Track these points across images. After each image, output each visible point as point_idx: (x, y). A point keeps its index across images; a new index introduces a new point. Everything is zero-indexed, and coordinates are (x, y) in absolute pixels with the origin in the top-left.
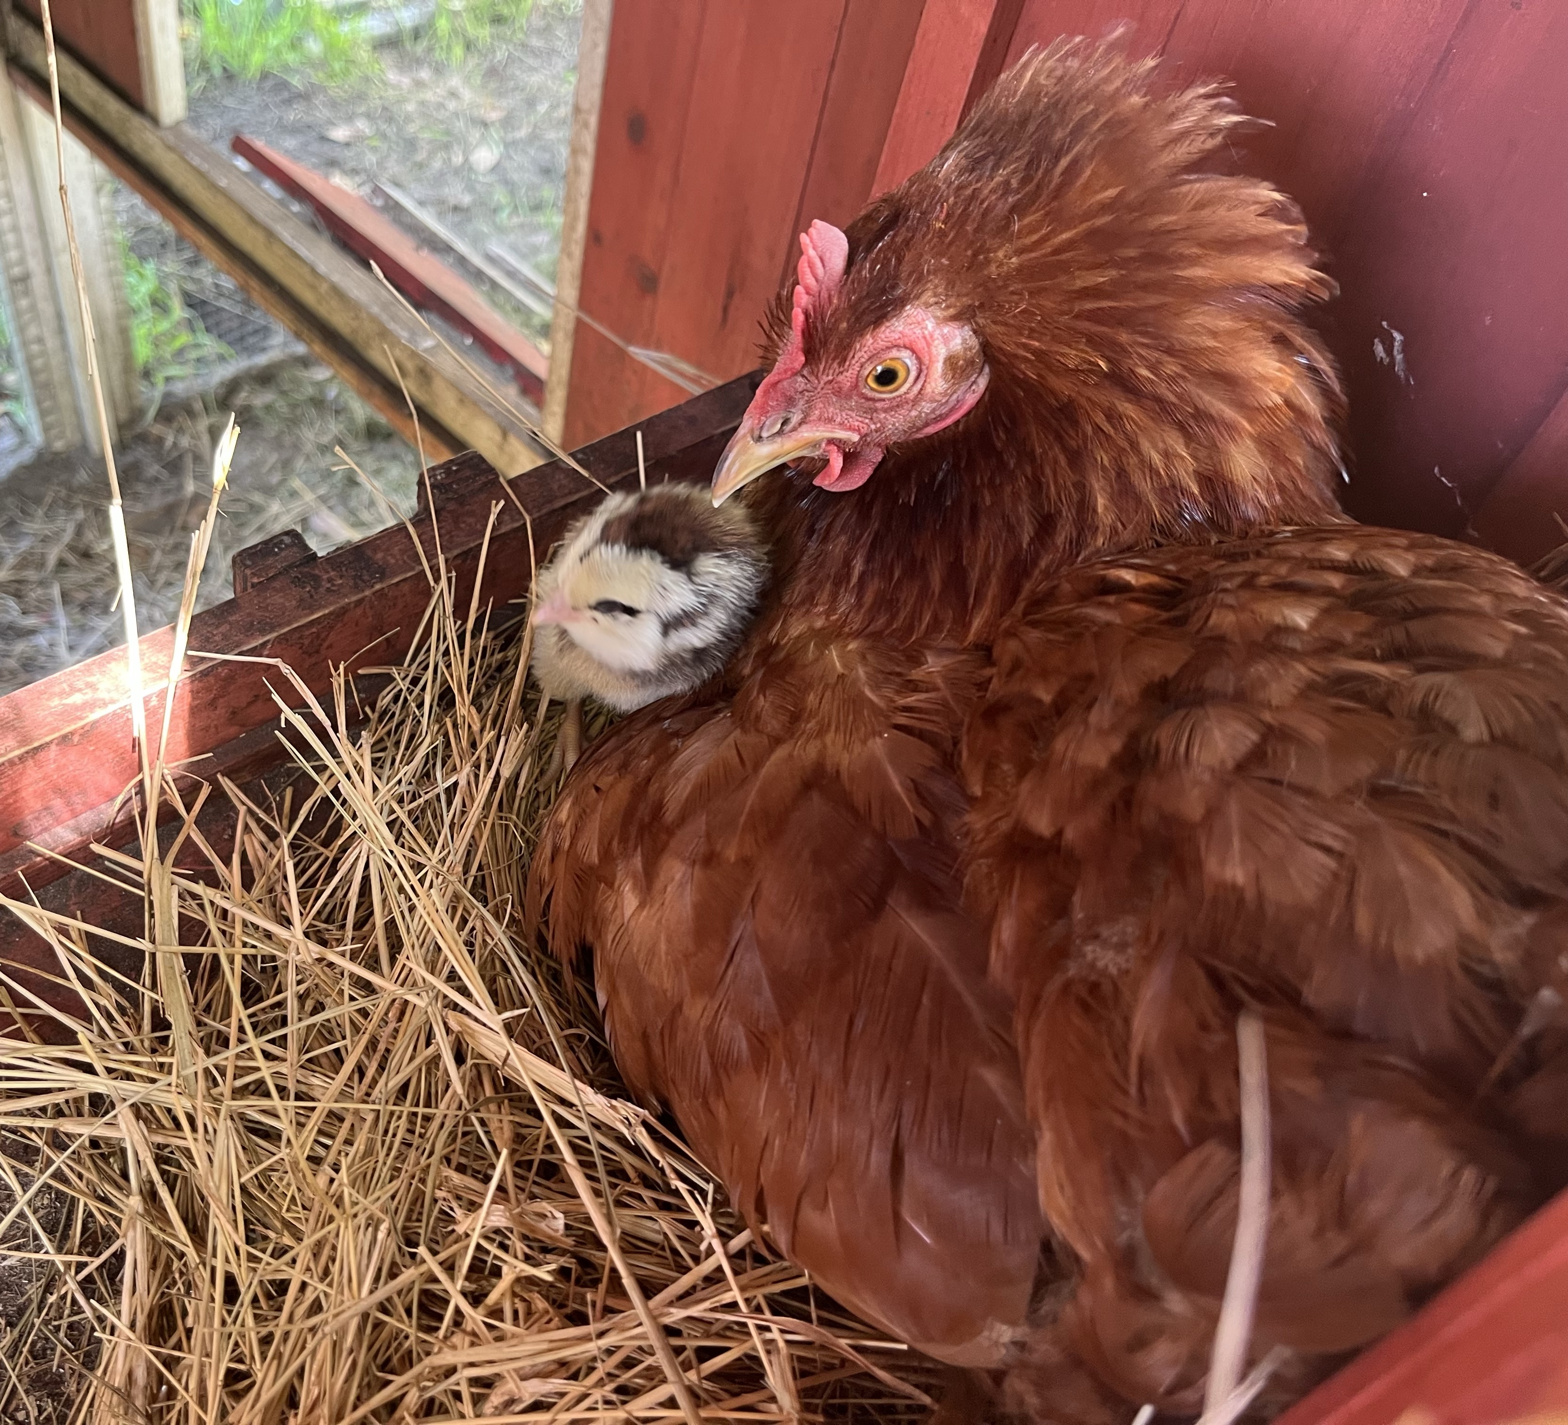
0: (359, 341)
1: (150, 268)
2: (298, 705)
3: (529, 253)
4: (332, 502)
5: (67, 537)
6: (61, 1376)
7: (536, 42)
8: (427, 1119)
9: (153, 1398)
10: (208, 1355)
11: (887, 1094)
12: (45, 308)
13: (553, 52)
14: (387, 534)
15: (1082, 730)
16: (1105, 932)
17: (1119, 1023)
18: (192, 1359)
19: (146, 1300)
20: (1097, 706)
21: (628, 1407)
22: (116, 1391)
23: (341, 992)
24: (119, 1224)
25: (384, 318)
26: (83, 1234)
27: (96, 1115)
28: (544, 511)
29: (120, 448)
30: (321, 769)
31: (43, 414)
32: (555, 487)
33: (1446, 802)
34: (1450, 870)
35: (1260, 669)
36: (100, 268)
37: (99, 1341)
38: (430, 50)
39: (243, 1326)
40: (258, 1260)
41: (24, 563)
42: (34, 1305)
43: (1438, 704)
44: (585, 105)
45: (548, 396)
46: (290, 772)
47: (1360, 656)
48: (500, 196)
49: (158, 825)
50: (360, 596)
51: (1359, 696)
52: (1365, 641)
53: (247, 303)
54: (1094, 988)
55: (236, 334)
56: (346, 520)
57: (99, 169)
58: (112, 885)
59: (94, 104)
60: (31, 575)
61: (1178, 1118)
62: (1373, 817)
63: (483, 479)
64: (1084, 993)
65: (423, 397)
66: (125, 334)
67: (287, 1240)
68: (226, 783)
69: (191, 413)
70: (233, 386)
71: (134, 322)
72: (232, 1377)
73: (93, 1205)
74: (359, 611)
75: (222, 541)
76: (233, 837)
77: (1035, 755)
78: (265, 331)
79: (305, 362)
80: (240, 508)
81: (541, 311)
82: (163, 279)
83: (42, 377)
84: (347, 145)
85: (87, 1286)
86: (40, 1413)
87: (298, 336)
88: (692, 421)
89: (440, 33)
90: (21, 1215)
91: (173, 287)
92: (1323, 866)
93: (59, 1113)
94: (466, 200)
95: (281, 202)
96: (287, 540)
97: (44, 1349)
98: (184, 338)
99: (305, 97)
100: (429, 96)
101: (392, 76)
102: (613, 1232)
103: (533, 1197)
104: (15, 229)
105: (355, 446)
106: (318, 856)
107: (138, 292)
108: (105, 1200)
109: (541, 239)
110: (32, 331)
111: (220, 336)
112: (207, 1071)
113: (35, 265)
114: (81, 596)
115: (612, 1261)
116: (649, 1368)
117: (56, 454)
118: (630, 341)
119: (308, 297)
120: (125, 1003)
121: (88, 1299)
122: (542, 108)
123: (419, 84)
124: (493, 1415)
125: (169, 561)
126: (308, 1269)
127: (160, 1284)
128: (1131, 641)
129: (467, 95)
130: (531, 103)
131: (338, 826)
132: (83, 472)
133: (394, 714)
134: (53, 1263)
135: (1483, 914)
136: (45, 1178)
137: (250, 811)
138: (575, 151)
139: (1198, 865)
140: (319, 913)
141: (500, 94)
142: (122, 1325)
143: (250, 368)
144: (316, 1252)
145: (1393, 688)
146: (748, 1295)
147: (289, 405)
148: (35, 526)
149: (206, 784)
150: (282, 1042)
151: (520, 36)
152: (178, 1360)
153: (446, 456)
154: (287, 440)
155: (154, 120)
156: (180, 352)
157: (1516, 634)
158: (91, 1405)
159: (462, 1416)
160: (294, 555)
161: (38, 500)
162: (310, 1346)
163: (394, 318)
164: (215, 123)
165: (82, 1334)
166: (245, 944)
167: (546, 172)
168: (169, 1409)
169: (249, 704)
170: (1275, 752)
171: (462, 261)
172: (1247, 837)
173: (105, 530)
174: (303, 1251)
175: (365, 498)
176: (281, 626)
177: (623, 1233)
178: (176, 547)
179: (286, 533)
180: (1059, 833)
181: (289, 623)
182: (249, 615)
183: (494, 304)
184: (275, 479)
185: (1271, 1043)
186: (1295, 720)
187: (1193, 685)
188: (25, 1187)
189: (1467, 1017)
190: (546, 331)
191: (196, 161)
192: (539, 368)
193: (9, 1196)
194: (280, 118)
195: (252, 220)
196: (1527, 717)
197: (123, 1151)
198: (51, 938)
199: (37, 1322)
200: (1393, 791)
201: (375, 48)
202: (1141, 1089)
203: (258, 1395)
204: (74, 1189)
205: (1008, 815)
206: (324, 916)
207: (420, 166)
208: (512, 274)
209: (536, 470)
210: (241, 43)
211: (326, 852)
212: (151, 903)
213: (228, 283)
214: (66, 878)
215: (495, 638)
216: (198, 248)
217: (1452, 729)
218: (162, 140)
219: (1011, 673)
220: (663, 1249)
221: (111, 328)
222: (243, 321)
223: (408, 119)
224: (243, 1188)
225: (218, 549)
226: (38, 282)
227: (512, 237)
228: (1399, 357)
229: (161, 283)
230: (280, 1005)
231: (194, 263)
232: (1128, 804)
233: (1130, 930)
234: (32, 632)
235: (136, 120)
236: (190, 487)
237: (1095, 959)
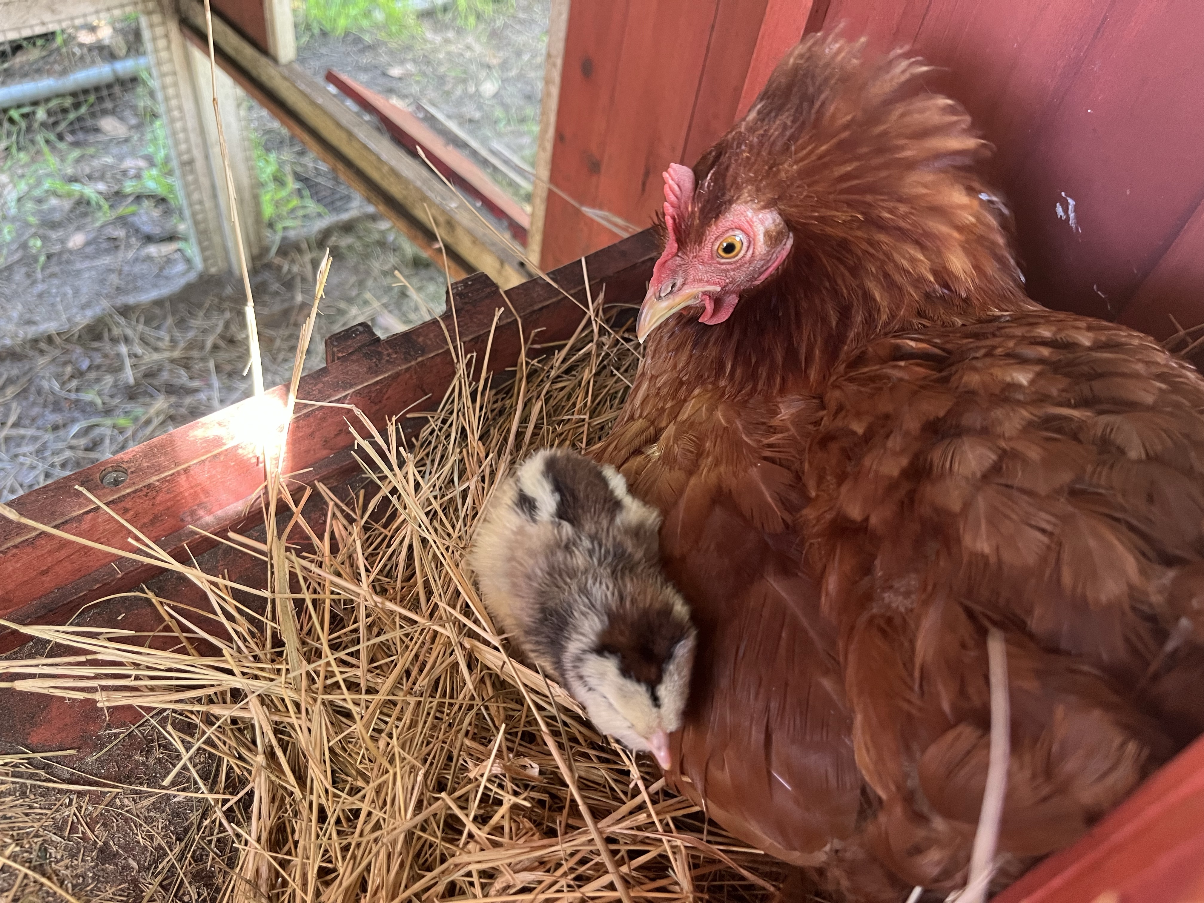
0: (408, 203)
1: (272, 157)
2: (368, 436)
3: (518, 149)
4: (391, 308)
5: (219, 329)
6: (213, 872)
7: (522, 15)
8: (451, 705)
9: (273, 887)
10: (308, 858)
11: (761, 696)
12: (204, 182)
13: (533, 21)
14: (426, 326)
15: (882, 451)
16: (896, 585)
17: (906, 644)
18: (297, 861)
19: (268, 823)
20: (891, 438)
21: (583, 890)
22: (248, 882)
23: (395, 623)
24: (250, 774)
25: (424, 188)
26: (226, 781)
27: (235, 703)
28: (528, 311)
29: (254, 272)
30: (383, 478)
31: (203, 250)
32: (535, 295)
33: (1120, 499)
34: (1122, 543)
35: (998, 413)
36: (240, 156)
37: (237, 849)
38: (454, 19)
39: (330, 839)
40: (339, 797)
41: (191, 346)
42: (195, 827)
43: (1113, 435)
44: (554, 52)
45: (530, 240)
46: (363, 480)
47: (1060, 405)
48: (499, 113)
49: (276, 515)
50: (409, 365)
51: (1059, 431)
52: (1064, 395)
53: (336, 179)
54: (889, 620)
55: (329, 200)
56: (400, 319)
57: (239, 92)
58: (246, 554)
59: (236, 49)
60: (195, 354)
61: (946, 706)
62: (1070, 509)
63: (488, 290)
64: (883, 625)
65: (449, 240)
66: (256, 198)
67: (360, 783)
68: (322, 488)
69: (299, 250)
70: (326, 234)
71: (262, 191)
72: (323, 872)
73: (233, 761)
74: (408, 375)
75: (319, 333)
76: (325, 522)
77: (849, 469)
78: (348, 198)
79: (373, 218)
80: (332, 311)
81: (526, 186)
82: (281, 164)
83: (202, 226)
84: (400, 79)
85: (229, 814)
86: (199, 897)
87: (369, 200)
88: (623, 254)
89: (460, 9)
90: (185, 768)
91: (288, 169)
92: (1040, 541)
93: (211, 701)
94: (477, 115)
95: (357, 114)
96: (360, 328)
97: (202, 856)
98: (295, 202)
99: (371, 47)
100: (453, 48)
101: (429, 35)
102: (573, 776)
103: (519, 755)
104: (185, 130)
105: (407, 272)
106: (381, 534)
107: (265, 172)
108: (241, 758)
109: (526, 140)
110: (196, 196)
111: (318, 201)
112: (308, 673)
113: (197, 154)
114: (228, 368)
115: (572, 795)
116: (597, 864)
117: (212, 276)
118: (582, 203)
119: (375, 175)
120: (255, 630)
121: (229, 822)
122: (526, 57)
123: (447, 41)
124: (496, 896)
125: (285, 345)
126: (373, 801)
127: (277, 812)
128: (915, 393)
129: (478, 48)
130: (519, 54)
131: (394, 515)
132: (229, 288)
133: (430, 442)
134: (207, 800)
135: (1143, 572)
136: (199, 744)
137: (336, 505)
138: (548, 82)
139: (959, 541)
140: (381, 571)
141: (499, 48)
142: (252, 840)
143: (338, 222)
144: (378, 792)
145: (1082, 425)
146: (661, 817)
147: (364, 245)
148: (198, 322)
149: (309, 488)
150: (356, 655)
151: (512, 11)
152: (289, 861)
153: (464, 276)
154: (362, 267)
155: (275, 60)
156: (293, 210)
157: (1160, 389)
158: (232, 891)
159: (475, 896)
160: (365, 338)
161: (200, 306)
162: (374, 850)
163: (431, 189)
164: (315, 64)
165: (226, 845)
166: (332, 592)
167: (529, 98)
168: (283, 893)
169: (337, 435)
170: (1007, 467)
171: (474, 154)
172: (991, 522)
173: (243, 325)
174: (369, 790)
175: (412, 304)
176: (356, 384)
177: (580, 777)
178: (291, 336)
179: (360, 324)
180: (867, 519)
181: (362, 382)
182: (336, 377)
183: (496, 180)
184: (354, 293)
185: (1010, 656)
186: (1020, 446)
187: (954, 422)
188: (187, 750)
189: (1133, 638)
190: (529, 198)
191: (303, 87)
192: (524, 221)
193: (178, 756)
194: (357, 62)
195: (339, 125)
196: (1169, 443)
197: (253, 726)
198: (206, 587)
199: (197, 838)
200: (1083, 492)
201: (418, 17)
202: (921, 686)
203: (341, 883)
204: (221, 752)
205: (831, 509)
206: (385, 573)
207: (448, 93)
208: (507, 162)
209: (522, 285)
210: (332, 13)
211: (386, 532)
212: (272, 565)
213: (323, 167)
214: (216, 549)
215: (496, 394)
216: (304, 143)
217: (1121, 451)
218: (280, 73)
219: (836, 414)
220: (604, 787)
221: (247, 195)
222: (334, 192)
223: (440, 63)
224: (331, 749)
225: (318, 338)
226: (200, 164)
227: (506, 139)
228: (1072, 215)
229: (280, 166)
230: (356, 630)
231: (301, 153)
232: (912, 501)
233: (913, 583)
234: (196, 391)
235: (263, 60)
236: (299, 298)
237: (890, 602)
